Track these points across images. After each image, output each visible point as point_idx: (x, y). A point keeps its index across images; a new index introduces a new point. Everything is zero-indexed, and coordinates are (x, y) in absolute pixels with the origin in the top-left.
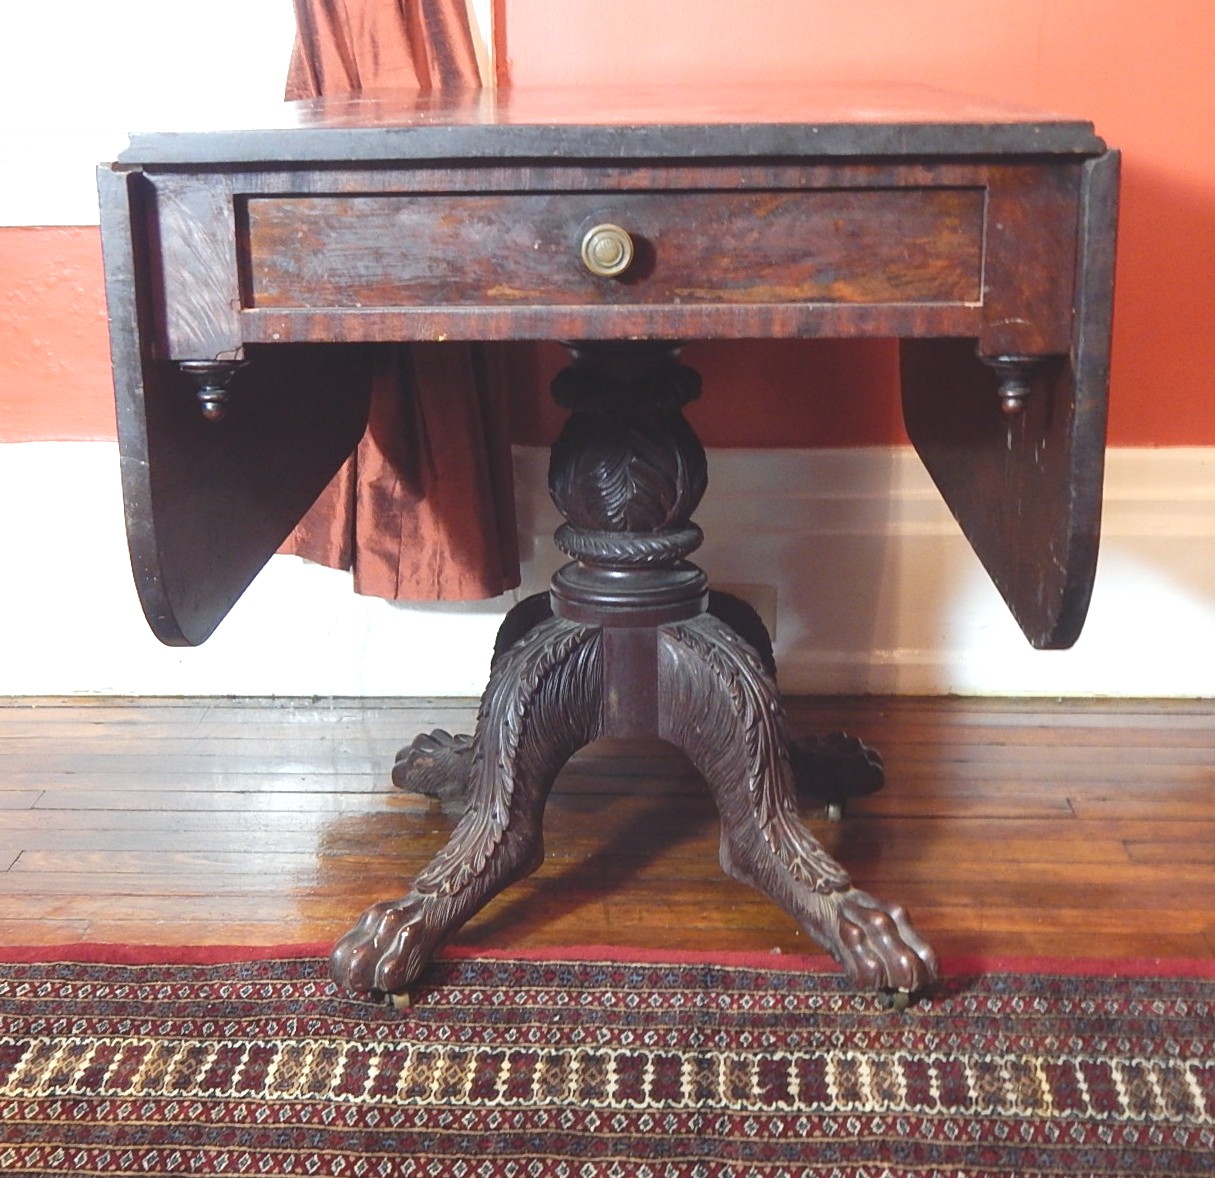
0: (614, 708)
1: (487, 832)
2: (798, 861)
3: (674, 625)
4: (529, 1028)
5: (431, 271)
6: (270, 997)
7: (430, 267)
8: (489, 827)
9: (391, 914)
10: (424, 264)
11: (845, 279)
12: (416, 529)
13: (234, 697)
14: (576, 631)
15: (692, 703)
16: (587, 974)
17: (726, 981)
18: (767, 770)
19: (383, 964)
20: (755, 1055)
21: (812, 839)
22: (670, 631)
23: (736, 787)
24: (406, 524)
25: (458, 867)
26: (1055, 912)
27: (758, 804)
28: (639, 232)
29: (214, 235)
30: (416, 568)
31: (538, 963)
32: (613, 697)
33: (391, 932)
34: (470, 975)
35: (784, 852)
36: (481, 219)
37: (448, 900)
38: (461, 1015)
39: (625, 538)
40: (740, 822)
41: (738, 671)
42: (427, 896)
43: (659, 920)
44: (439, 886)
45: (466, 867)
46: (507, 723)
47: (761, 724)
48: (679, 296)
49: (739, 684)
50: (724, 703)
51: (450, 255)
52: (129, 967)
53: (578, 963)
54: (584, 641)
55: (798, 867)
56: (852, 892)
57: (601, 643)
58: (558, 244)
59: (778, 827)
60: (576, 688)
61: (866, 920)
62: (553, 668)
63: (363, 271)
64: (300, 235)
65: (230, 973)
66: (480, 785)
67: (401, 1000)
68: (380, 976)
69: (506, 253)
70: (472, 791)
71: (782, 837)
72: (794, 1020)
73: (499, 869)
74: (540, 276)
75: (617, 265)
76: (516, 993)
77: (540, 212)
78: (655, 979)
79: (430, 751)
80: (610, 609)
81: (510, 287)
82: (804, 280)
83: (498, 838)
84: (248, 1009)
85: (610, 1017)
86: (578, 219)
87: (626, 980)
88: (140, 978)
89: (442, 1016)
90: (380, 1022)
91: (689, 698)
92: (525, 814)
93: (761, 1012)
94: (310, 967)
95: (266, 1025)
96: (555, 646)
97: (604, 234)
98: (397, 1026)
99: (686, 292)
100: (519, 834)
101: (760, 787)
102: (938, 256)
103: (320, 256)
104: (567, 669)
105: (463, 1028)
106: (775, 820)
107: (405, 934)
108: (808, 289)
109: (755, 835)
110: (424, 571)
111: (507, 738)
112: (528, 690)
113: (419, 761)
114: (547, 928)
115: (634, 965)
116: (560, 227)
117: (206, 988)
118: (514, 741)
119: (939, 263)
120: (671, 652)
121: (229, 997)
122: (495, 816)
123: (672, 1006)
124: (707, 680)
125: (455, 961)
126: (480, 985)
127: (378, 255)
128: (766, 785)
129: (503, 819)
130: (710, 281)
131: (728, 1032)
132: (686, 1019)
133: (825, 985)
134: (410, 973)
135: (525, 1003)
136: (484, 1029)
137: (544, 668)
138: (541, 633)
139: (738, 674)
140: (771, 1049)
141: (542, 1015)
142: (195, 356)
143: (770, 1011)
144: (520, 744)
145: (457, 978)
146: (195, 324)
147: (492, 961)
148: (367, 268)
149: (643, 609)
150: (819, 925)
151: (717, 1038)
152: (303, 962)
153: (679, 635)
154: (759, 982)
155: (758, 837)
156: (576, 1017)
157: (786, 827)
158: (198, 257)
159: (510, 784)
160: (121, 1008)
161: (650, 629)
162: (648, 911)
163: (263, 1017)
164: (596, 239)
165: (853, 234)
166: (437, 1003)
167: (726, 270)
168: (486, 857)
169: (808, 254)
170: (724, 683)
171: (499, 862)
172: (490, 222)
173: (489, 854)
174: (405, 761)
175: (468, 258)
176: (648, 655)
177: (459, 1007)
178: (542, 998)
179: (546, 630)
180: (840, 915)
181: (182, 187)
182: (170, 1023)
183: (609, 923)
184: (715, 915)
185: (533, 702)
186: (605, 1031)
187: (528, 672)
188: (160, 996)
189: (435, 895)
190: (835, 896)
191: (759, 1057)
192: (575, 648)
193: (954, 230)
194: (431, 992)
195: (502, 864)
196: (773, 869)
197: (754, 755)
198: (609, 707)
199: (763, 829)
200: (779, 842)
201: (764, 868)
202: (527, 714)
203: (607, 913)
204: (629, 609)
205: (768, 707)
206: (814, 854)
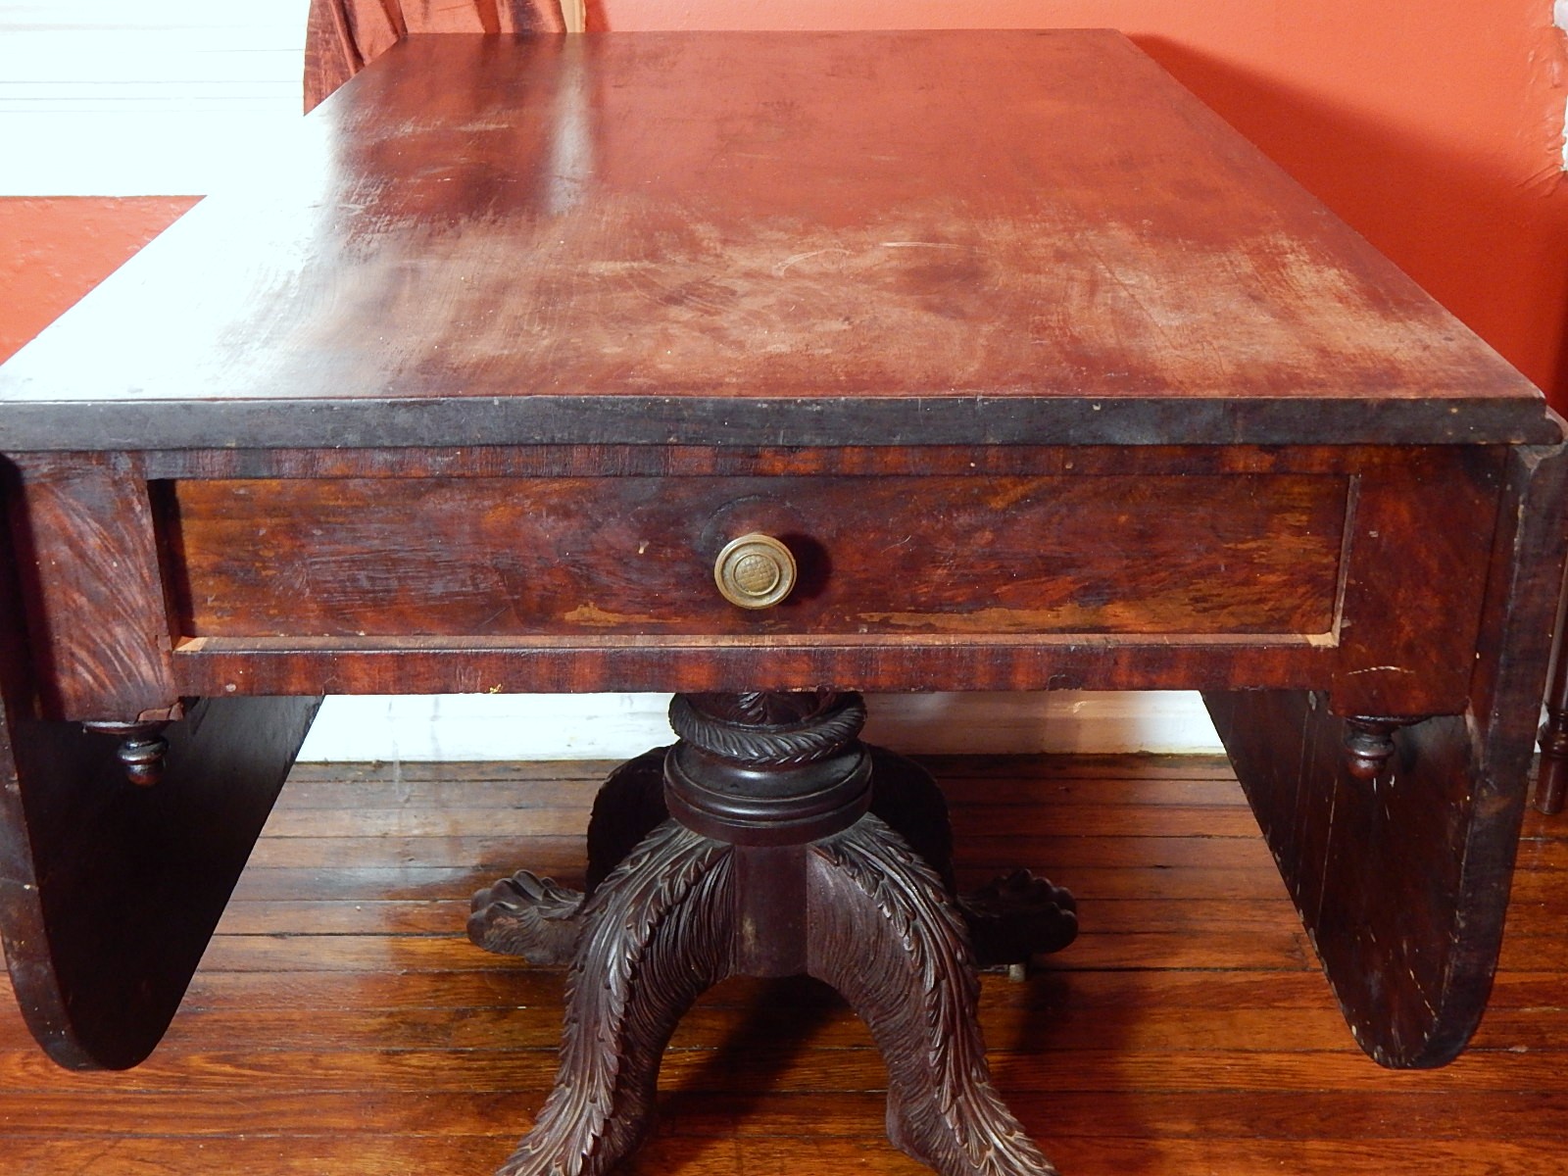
0: (750, 942)
1: (583, 1121)
2: (991, 1153)
3: (828, 840)
5: (476, 586)
7: (473, 578)
8: (586, 1113)
10: (465, 574)
11: (1125, 598)
14: (700, 850)
15: (852, 947)
18: (952, 1038)
21: (1008, 1117)
22: (823, 849)
23: (910, 1056)
27: (940, 1082)
28: (805, 531)
29: (120, 541)
32: (749, 928)
35: (973, 1142)
36: (552, 510)
39: (763, 731)
40: (912, 1098)
41: (916, 914)
45: (557, 1170)
46: (608, 988)
47: (944, 983)
48: (864, 622)
49: (916, 931)
50: (897, 953)
51: (505, 562)
54: (709, 868)
55: (992, 1165)
57: (733, 866)
58: (676, 546)
59: (965, 1108)
60: (700, 925)
62: (669, 910)
63: (366, 584)
64: (262, 532)
66: (575, 1058)
69: (591, 559)
70: (563, 1059)
71: (971, 1122)
73: (601, 1164)
74: (648, 593)
75: (770, 593)
77: (647, 501)
79: (513, 907)
80: (745, 824)
81: (601, 609)
82: (1060, 602)
83: (596, 1128)
86: (706, 510)
91: (849, 940)
92: (634, 1090)
96: (671, 877)
97: (749, 550)
99: (877, 617)
100: (626, 1117)
101: (942, 1061)
102: (1270, 569)
103: (297, 564)
104: (688, 907)
106: (961, 1099)
108: (1067, 614)
109: (934, 1114)
111: (610, 1006)
112: (636, 944)
113: (500, 920)
116: (677, 522)
118: (618, 1009)
119: (1273, 578)
120: (822, 870)
122: (594, 1101)
124: (875, 923)
127: (392, 562)
128: (951, 1061)
129: (605, 1104)
130: (914, 601)
137: (658, 912)
138: (653, 852)
139: (915, 918)
142: (106, 714)
144: (627, 1013)
146: (99, 671)
148: (370, 579)
149: (788, 823)
153: (837, 854)
155: (939, 1119)
157: (974, 1106)
158: (98, 574)
159: (612, 1060)
161: (799, 846)
164: (737, 556)
165: (1142, 536)
167: (941, 586)
168: (583, 1156)
169: (1069, 564)
170: (897, 933)
171: (600, 1157)
172: (567, 514)
173: (586, 1151)
175: (534, 566)
176: (795, 878)
179: (658, 849)
181: (62, 471)
185: (642, 959)
187: (636, 918)
192: (700, 876)
193: (1299, 531)
195: (604, 1159)
196: (958, 1161)
197: (935, 1024)
198: (742, 938)
199: (946, 1113)
200: (967, 1130)
201: (946, 1158)
202: (636, 972)
203: (739, 1158)
204: (769, 824)
205: (953, 958)
206: (1011, 1139)
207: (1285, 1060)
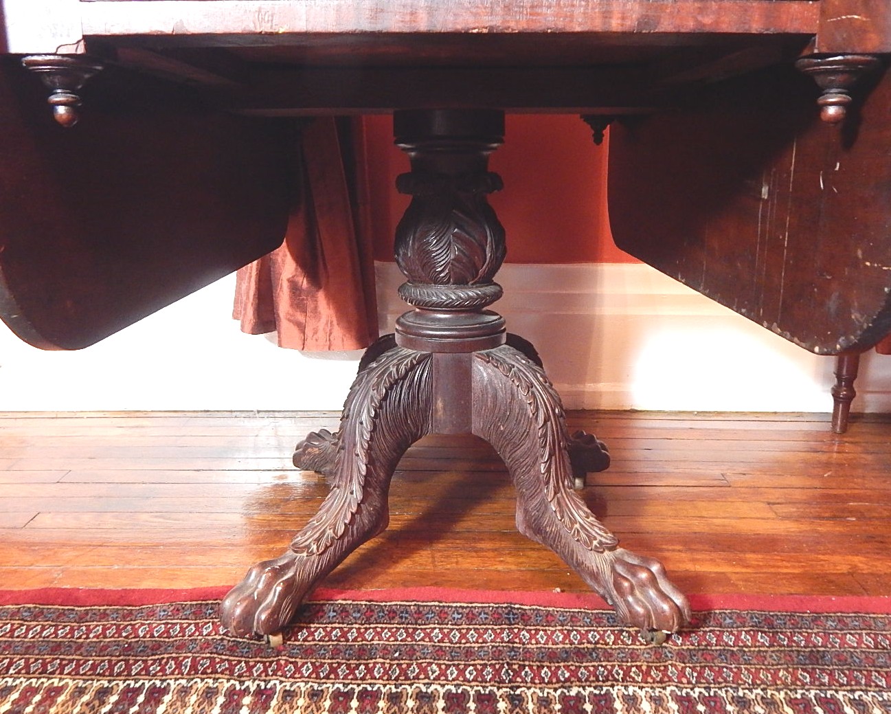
0: (440, 413)
1: (346, 504)
2: (577, 526)
3: (484, 352)
4: (375, 663)
6: (176, 636)
8: (348, 501)
9: (269, 571)
12: (316, 308)
13: (208, 411)
14: (413, 356)
15: (497, 409)
16: (420, 613)
17: (524, 618)
18: (553, 458)
19: (260, 613)
20: (555, 690)
21: (586, 510)
22: (481, 356)
23: (530, 470)
24: (310, 305)
25: (324, 532)
26: (742, 555)
27: (547, 483)
30: (315, 332)
31: (384, 604)
32: (440, 404)
33: (269, 586)
34: (332, 614)
35: (567, 519)
37: (315, 558)
38: (322, 652)
39: (449, 289)
40: (532, 497)
41: (532, 385)
42: (299, 555)
43: (469, 563)
44: (308, 547)
45: (330, 532)
46: (361, 423)
47: (549, 423)
49: (533, 393)
50: (522, 409)
52: (76, 608)
53: (413, 603)
54: (419, 363)
55: (578, 531)
56: (619, 550)
57: (431, 363)
59: (561, 500)
60: (413, 397)
61: (634, 575)
62: (396, 382)
65: (151, 614)
66: (342, 469)
67: (276, 640)
68: (258, 623)
70: (336, 473)
71: (565, 508)
72: (580, 654)
73: (355, 532)
76: (366, 629)
78: (471, 617)
79: (316, 443)
80: (438, 341)
83: (354, 509)
84: (156, 648)
85: (439, 653)
87: (450, 618)
88: (81, 619)
89: (308, 652)
90: (258, 659)
91: (495, 406)
92: (375, 490)
93: (554, 647)
94: (211, 609)
95: (166, 663)
96: (398, 366)
98: (271, 663)
100: (370, 505)
101: (548, 470)
104: (406, 383)
105: (322, 665)
106: (559, 495)
107: (279, 589)
109: (544, 505)
110: (321, 334)
111: (362, 435)
112: (377, 398)
113: (309, 450)
114: (391, 571)
115: (454, 605)
117: (129, 627)
118: (367, 436)
120: (482, 371)
121: (144, 637)
122: (352, 493)
123: (485, 642)
124: (510, 392)
125: (322, 602)
126: (339, 623)
128: (553, 469)
129: (358, 495)
131: (531, 667)
132: (497, 654)
133: (598, 620)
134: (282, 619)
135: (372, 640)
136: (340, 664)
137: (389, 381)
138: (388, 357)
139: (532, 387)
140: (568, 684)
141: (386, 651)
143: (561, 646)
144: (371, 438)
145: (322, 617)
147: (349, 602)
149: (462, 340)
150: (595, 576)
151: (523, 673)
152: (207, 604)
153: (488, 359)
154: (549, 619)
155: (547, 507)
156: (411, 653)
157: (567, 501)
159: (364, 468)
160: (56, 648)
161: (467, 355)
162: (462, 556)
163: (166, 656)
166: (305, 640)
168: (345, 524)
170: (522, 394)
171: (355, 527)
173: (347, 522)
174: (301, 450)
176: (464, 375)
177: (321, 643)
178: (386, 634)
179: (391, 356)
180: (613, 570)
182: (90, 662)
183: (435, 566)
184: (509, 559)
185: (381, 407)
186: (434, 667)
187: (378, 384)
188: (91, 635)
189: (305, 554)
190: (607, 554)
191: (559, 692)
192: (412, 368)
194: (301, 629)
195: (357, 529)
196: (558, 532)
197: (544, 447)
198: (436, 411)
199: (551, 501)
200: (563, 512)
201: (552, 530)
202: (377, 415)
203: (433, 557)
204: (451, 340)
205: (553, 411)
206: (589, 520)
207: (726, 521)
